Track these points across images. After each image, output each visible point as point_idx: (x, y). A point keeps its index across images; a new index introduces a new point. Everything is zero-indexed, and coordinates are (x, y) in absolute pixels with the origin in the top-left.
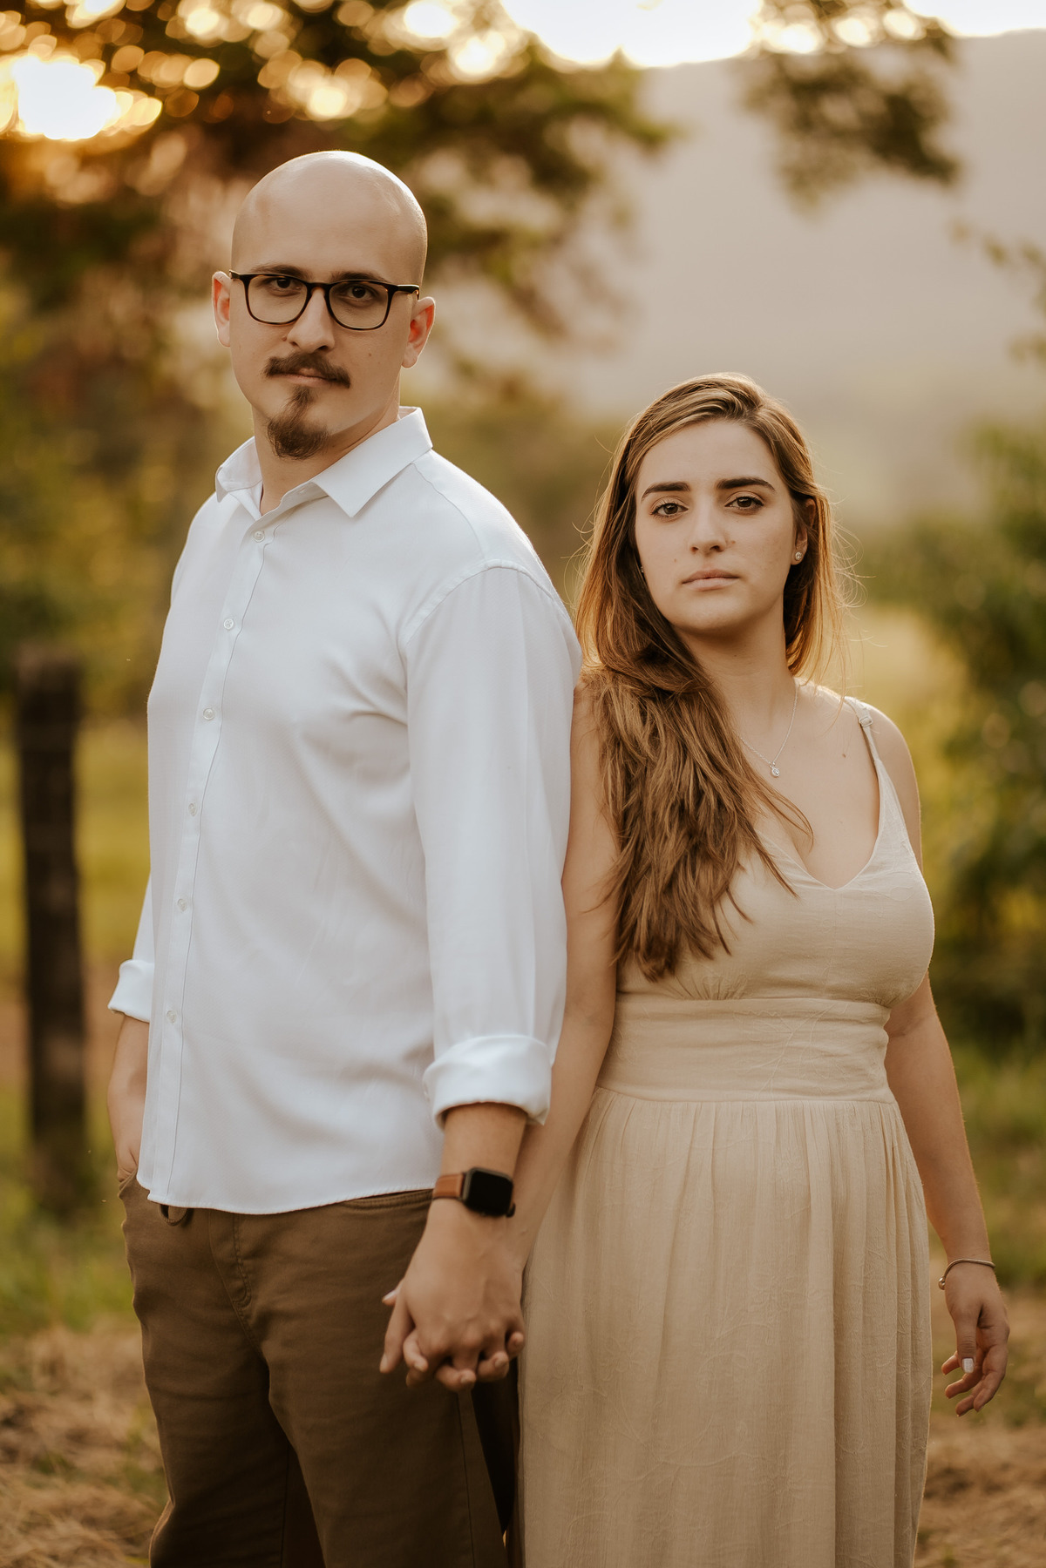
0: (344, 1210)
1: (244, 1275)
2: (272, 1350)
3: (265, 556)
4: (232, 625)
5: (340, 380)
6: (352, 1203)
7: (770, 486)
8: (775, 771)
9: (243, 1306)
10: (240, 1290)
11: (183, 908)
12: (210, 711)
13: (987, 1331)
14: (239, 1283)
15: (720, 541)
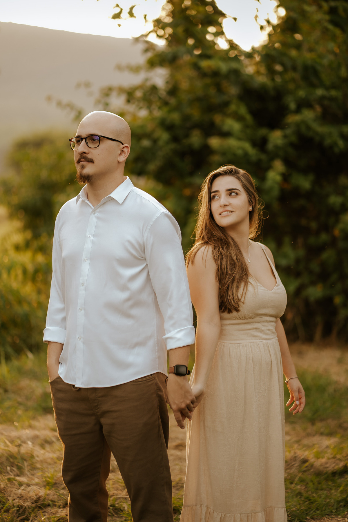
0: (132, 383)
1: (98, 402)
2: (103, 421)
3: (98, 218)
4: (90, 237)
5: (91, 161)
6: (134, 381)
7: (239, 190)
8: (249, 261)
9: (96, 410)
10: (96, 406)
11: (81, 310)
12: (86, 259)
13: (300, 394)
14: (96, 404)
15: (227, 204)
